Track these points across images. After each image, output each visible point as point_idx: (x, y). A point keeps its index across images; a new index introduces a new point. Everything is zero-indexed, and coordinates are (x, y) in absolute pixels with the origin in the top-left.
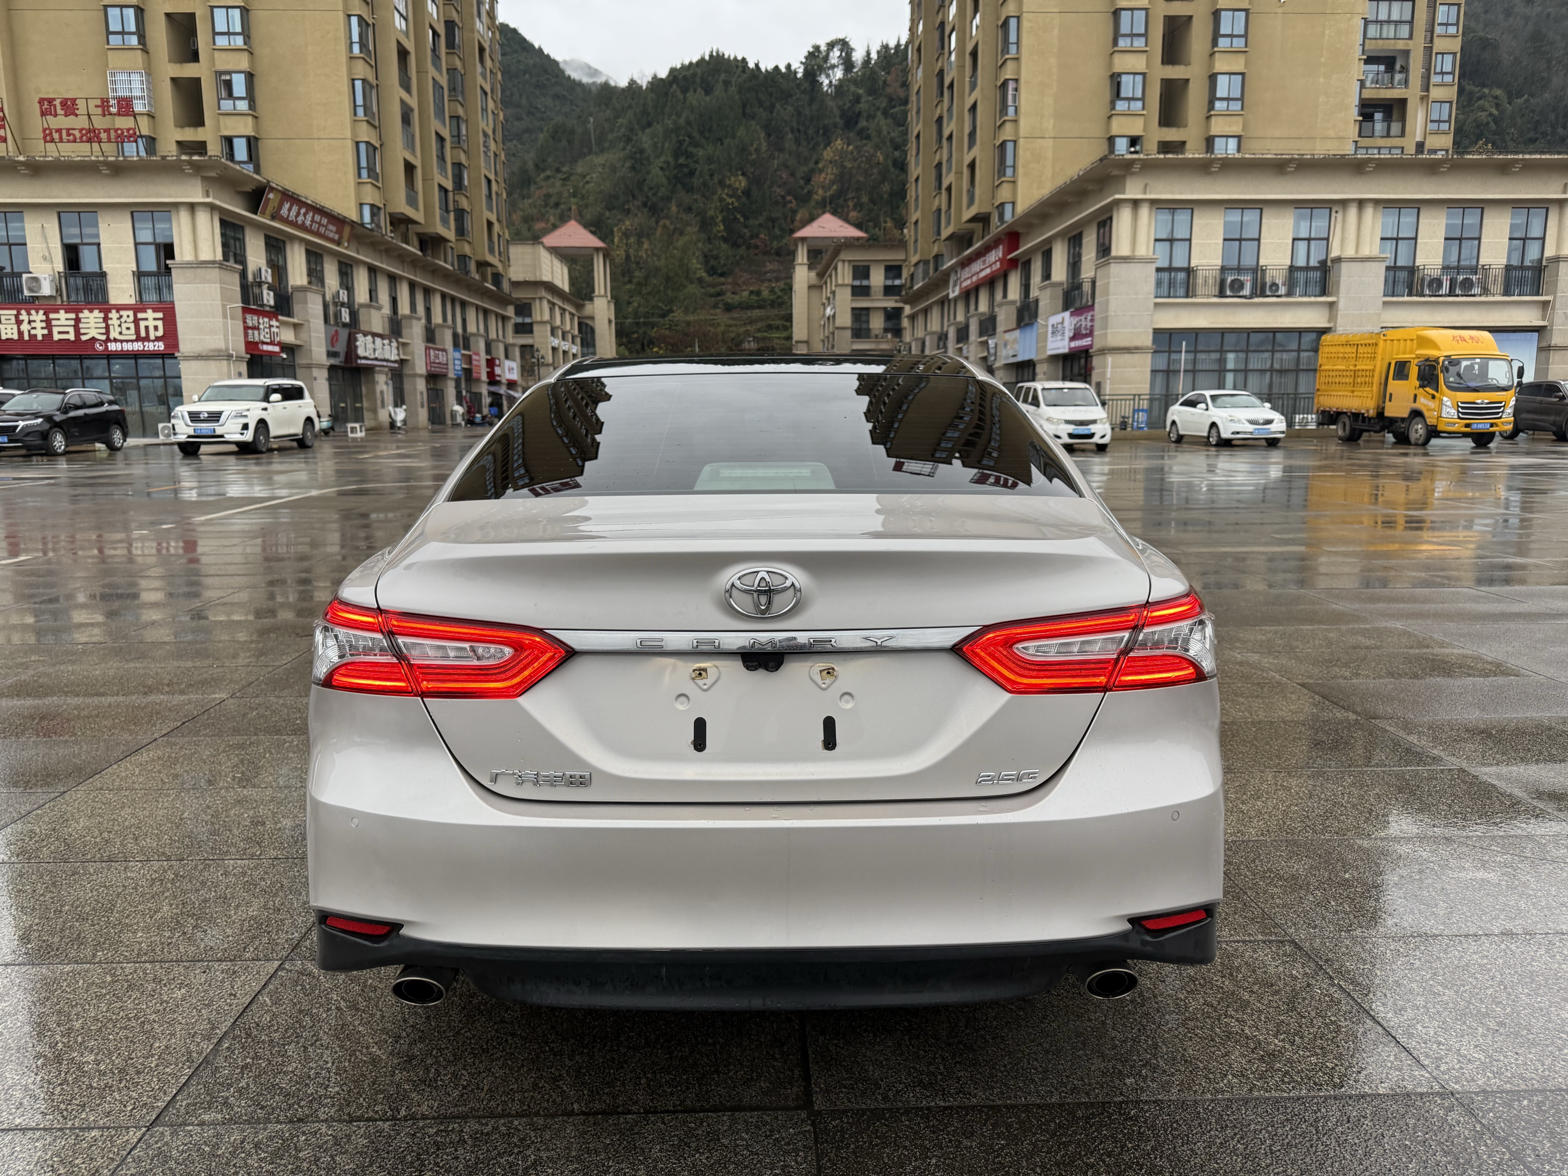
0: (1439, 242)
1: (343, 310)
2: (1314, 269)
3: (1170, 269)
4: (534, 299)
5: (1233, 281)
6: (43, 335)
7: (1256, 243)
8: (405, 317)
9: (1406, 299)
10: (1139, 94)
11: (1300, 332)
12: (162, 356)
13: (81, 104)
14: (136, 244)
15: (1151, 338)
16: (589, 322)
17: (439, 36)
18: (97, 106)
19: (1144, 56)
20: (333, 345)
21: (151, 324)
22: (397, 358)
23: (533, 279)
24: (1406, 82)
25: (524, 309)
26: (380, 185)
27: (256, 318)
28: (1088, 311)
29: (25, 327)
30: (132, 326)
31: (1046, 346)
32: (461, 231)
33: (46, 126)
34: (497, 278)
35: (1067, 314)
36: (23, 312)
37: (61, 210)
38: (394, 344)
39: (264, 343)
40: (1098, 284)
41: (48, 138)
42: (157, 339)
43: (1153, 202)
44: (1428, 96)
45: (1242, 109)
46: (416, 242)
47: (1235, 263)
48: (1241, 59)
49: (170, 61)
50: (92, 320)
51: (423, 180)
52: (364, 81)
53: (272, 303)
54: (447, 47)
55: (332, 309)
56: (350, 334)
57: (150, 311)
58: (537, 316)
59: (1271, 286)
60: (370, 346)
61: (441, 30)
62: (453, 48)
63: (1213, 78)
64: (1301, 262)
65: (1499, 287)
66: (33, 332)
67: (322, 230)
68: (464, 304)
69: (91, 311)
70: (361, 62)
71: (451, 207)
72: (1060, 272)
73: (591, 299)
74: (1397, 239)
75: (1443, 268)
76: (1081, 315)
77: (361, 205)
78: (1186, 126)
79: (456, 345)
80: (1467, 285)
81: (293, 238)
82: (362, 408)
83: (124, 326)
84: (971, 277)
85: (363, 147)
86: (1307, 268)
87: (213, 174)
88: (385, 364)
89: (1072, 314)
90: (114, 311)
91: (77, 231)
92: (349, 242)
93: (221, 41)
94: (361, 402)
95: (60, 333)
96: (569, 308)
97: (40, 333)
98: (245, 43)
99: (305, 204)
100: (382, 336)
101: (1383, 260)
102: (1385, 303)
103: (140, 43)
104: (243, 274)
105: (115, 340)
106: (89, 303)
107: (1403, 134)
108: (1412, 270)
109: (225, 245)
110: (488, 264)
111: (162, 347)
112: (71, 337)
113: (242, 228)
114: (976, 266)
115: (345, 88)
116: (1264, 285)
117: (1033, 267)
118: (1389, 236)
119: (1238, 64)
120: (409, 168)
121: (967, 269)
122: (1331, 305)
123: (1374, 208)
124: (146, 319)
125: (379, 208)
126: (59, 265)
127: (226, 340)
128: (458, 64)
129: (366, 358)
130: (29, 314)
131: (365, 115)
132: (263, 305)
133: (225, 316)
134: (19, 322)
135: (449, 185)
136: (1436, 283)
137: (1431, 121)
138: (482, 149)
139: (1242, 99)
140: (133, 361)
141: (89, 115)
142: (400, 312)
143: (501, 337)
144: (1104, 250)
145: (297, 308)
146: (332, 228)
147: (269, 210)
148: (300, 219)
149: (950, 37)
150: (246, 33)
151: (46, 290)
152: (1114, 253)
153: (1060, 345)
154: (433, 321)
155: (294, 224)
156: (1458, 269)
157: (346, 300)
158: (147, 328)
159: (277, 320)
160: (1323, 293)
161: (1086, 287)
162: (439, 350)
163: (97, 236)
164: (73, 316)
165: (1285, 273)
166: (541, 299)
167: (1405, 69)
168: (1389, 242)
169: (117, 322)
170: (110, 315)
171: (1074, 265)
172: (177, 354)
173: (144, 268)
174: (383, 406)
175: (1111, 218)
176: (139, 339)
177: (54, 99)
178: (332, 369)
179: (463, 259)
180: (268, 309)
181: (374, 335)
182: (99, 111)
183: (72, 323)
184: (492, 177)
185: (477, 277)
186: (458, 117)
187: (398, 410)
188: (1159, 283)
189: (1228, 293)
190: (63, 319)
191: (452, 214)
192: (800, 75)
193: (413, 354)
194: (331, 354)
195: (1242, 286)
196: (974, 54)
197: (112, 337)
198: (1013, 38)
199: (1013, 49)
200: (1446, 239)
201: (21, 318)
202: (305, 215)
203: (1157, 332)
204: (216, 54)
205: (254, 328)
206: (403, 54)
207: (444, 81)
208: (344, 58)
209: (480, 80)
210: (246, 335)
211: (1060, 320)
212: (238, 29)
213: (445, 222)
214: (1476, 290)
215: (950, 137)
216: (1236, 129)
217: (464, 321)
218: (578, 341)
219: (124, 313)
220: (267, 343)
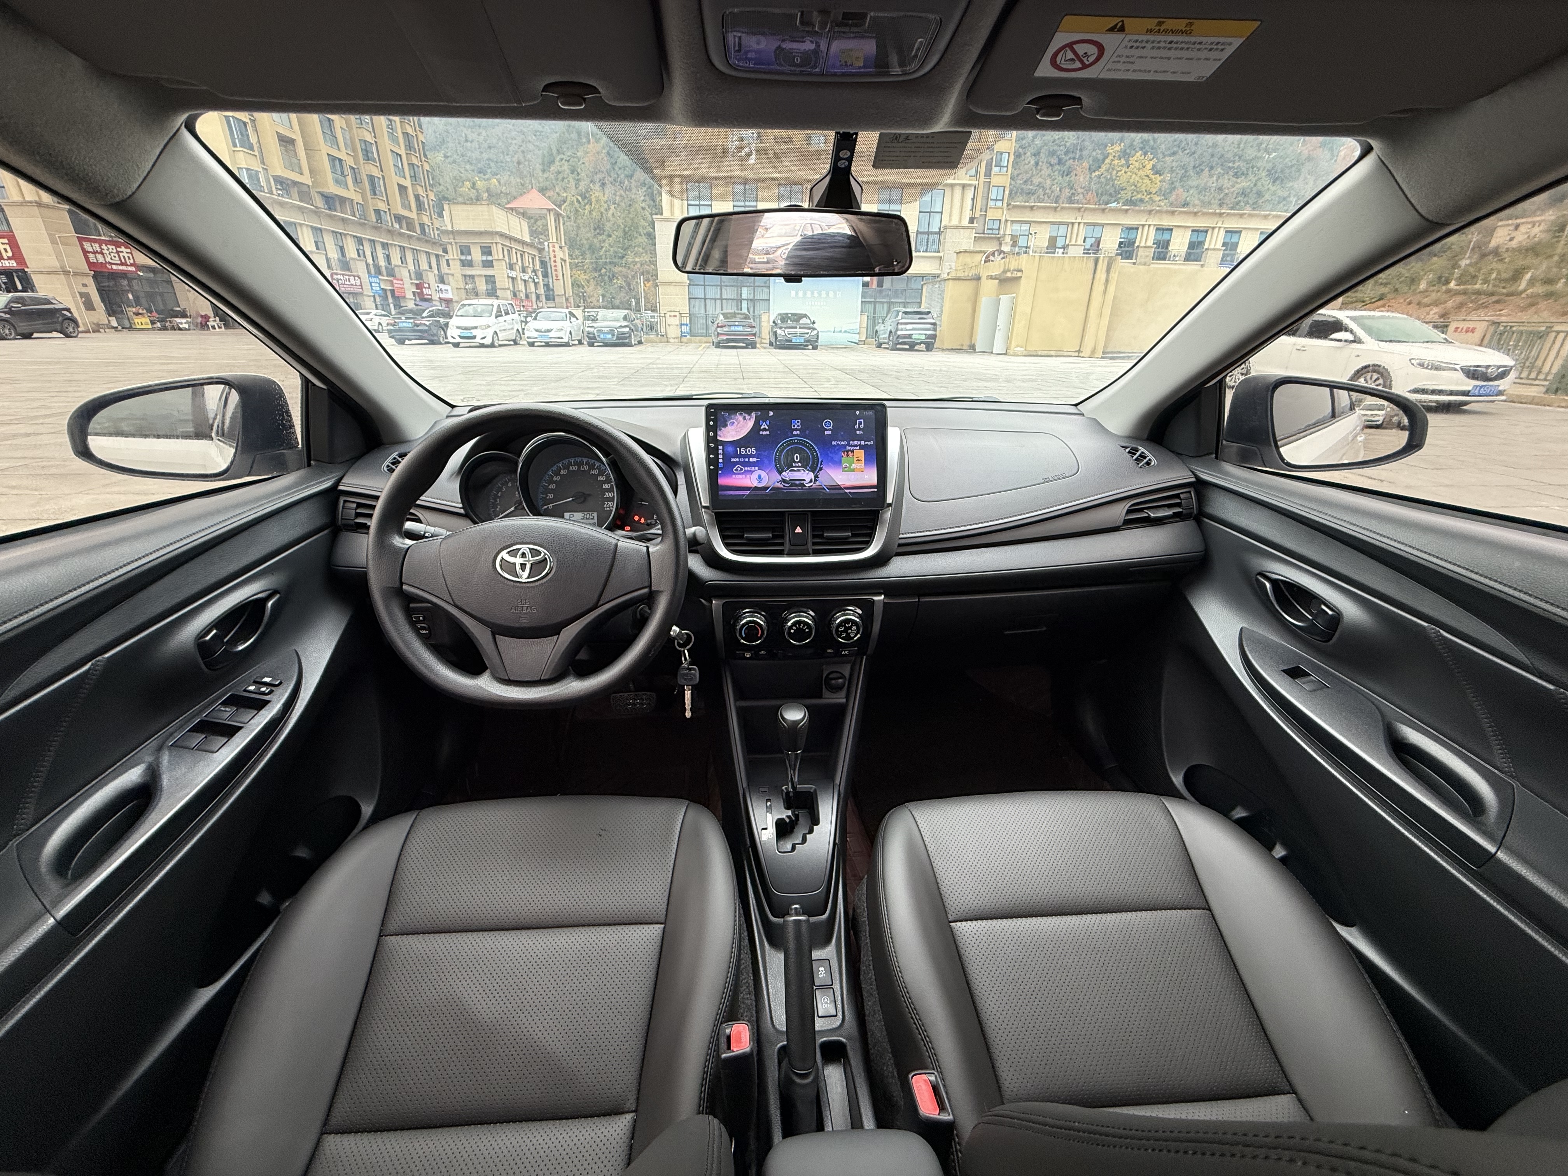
4: (492, 243)
12: (18, 271)
26: (255, 153)
27: (96, 245)
42: (9, 258)
46: (318, 198)
51: (307, 150)
58: (495, 256)
68: (386, 245)
77: (239, 168)
85: (232, 121)
96: (529, 251)
111: (17, 265)
120: (288, 140)
125: (257, 171)
127: (60, 260)
133: (55, 242)
135: (343, 155)
154: (348, 256)
159: (128, 248)
162: (349, 275)
166: (496, 243)
172: (29, 270)
205: (96, 252)
213: (341, 183)
217: (387, 257)
220: (117, 264)
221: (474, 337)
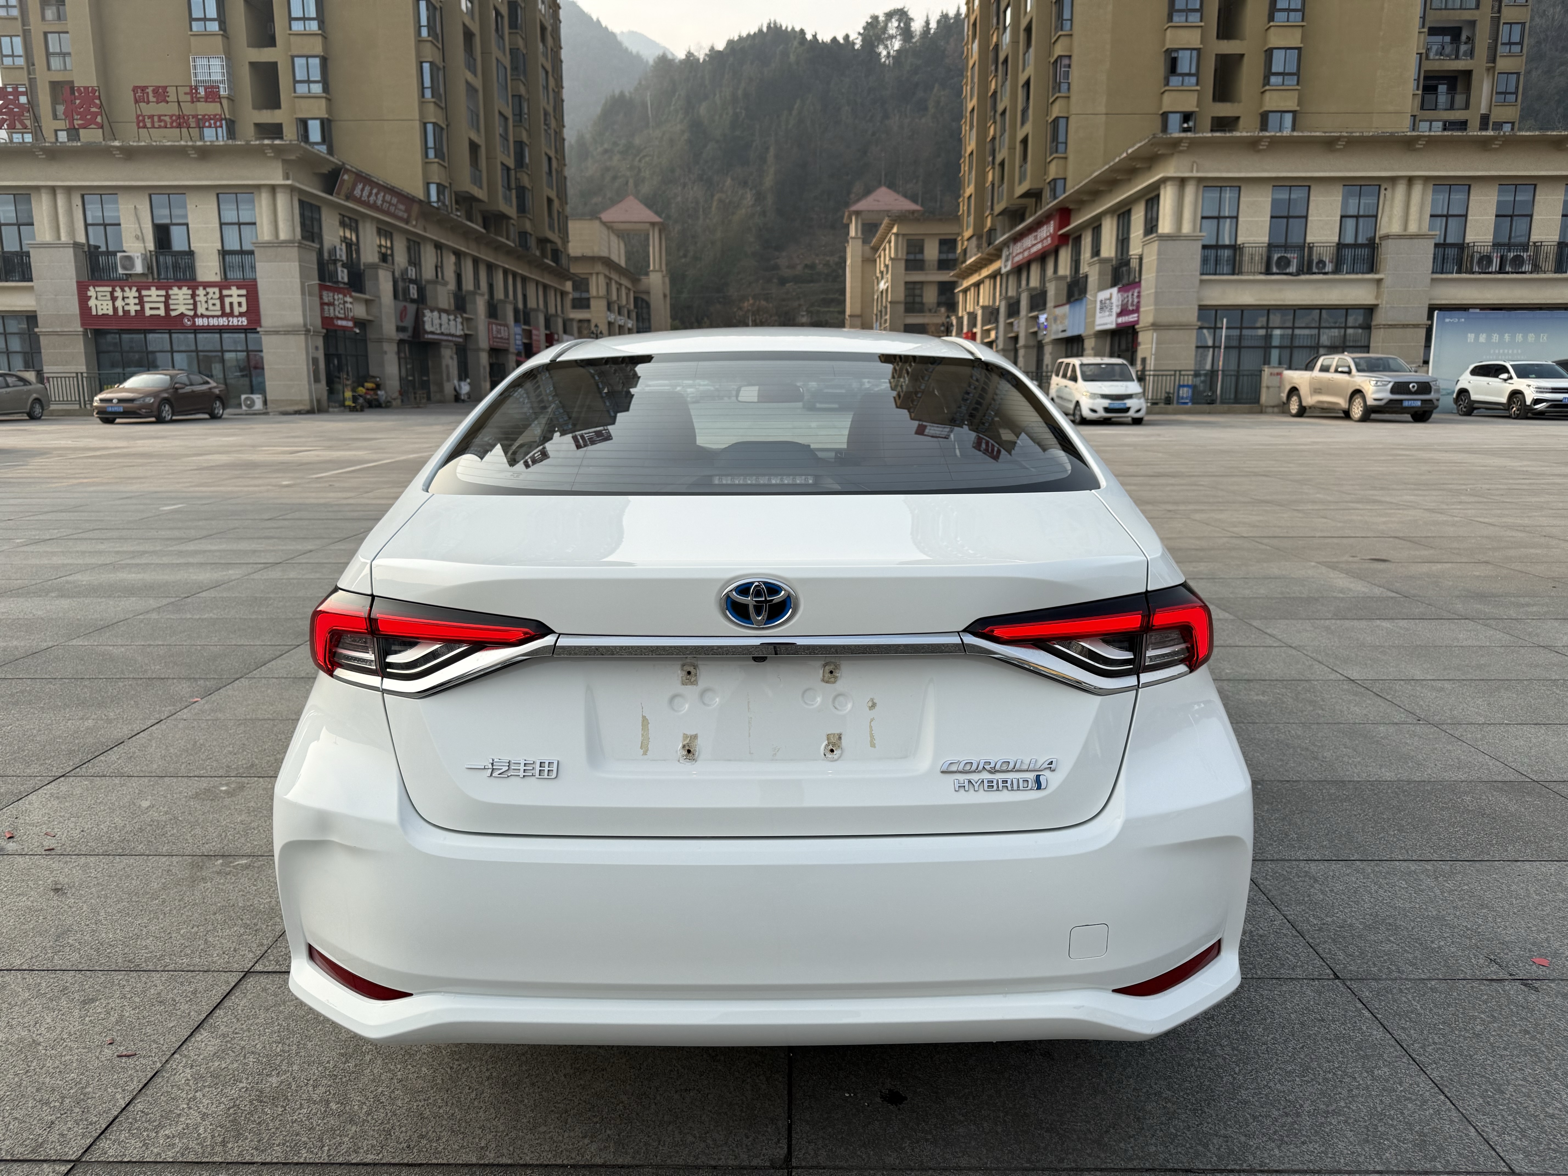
0: (1490, 218)
1: (411, 286)
2: (1362, 246)
3: (1217, 247)
4: (591, 274)
5: (1279, 259)
6: (136, 311)
7: (1304, 220)
8: (468, 292)
9: (1455, 276)
10: (1193, 71)
11: (1347, 309)
12: (245, 330)
13: (171, 91)
14: (221, 224)
15: (1196, 314)
16: (645, 297)
17: (502, 17)
18: (186, 94)
19: (1199, 31)
20: (402, 321)
21: (235, 300)
22: (462, 333)
23: (590, 254)
24: (1471, 54)
25: (581, 284)
26: (446, 164)
27: (331, 294)
28: (1135, 288)
29: (119, 303)
30: (218, 302)
31: (1094, 322)
32: (522, 208)
33: (139, 113)
34: (556, 255)
35: (1115, 290)
36: (118, 289)
37: (151, 192)
38: (459, 320)
39: (339, 318)
40: (1144, 261)
41: (141, 124)
42: (241, 315)
43: (1200, 180)
44: (1494, 68)
45: (1298, 84)
46: (480, 220)
47: (1282, 241)
48: (1298, 33)
49: (248, 46)
50: (181, 297)
51: (487, 158)
52: (431, 63)
53: (346, 280)
54: (510, 27)
55: (401, 284)
56: (418, 310)
57: (234, 288)
58: (593, 291)
59: (1318, 263)
60: (437, 321)
61: (504, 10)
62: (516, 28)
63: (1269, 53)
64: (1349, 239)
65: (1551, 264)
66: (127, 308)
67: (392, 209)
68: (524, 279)
69: (180, 288)
70: (429, 45)
71: (513, 185)
72: (1108, 249)
73: (647, 274)
74: (1447, 216)
75: (1494, 245)
76: (1127, 291)
77: (428, 184)
78: (1239, 102)
79: (517, 320)
80: (1518, 262)
81: (365, 216)
82: (428, 381)
83: (211, 302)
84: (1022, 252)
85: (430, 127)
86: (1355, 246)
87: (293, 157)
88: (450, 338)
89: (1119, 291)
90: (201, 288)
91: (167, 212)
92: (417, 220)
93: (297, 26)
94: (428, 375)
95: (151, 308)
96: (625, 282)
97: (133, 309)
98: (320, 28)
99: (377, 185)
100: (447, 312)
101: (1432, 237)
102: (1433, 280)
103: (220, 29)
104: (320, 252)
105: (202, 316)
106: (177, 280)
107: (1467, 107)
108: (1462, 247)
109: (303, 225)
110: (547, 241)
111: (245, 323)
112: (162, 312)
113: (319, 209)
114: (1028, 241)
115: (414, 71)
116: (1310, 262)
117: (1083, 243)
118: (1440, 213)
119: (1294, 39)
120: (474, 147)
121: (1019, 244)
122: (1379, 281)
123: (1424, 185)
124: (231, 296)
125: (445, 187)
126: (151, 246)
127: (304, 316)
128: (521, 43)
129: (432, 333)
130: (123, 291)
131: (433, 96)
132: (337, 282)
133: (303, 293)
134: (114, 299)
135: (511, 163)
136: (1486, 260)
137: (1497, 93)
138: (543, 127)
139: (1297, 74)
140: (218, 336)
141: (179, 102)
142: (464, 287)
143: (559, 312)
144: (1151, 227)
145: (368, 284)
146: (402, 207)
147: (344, 191)
148: (372, 199)
149: (1005, 12)
150: (321, 18)
151: (139, 268)
152: (1160, 231)
153: (1107, 321)
154: (496, 297)
155: (366, 204)
156: (1509, 246)
157: (414, 277)
158: (231, 304)
159: (351, 297)
160: (1372, 269)
161: (1134, 263)
162: (500, 325)
163: (185, 216)
164: (163, 293)
165: (1333, 250)
166: (597, 274)
167: (1470, 40)
168: (1439, 219)
169: (203, 299)
170: (197, 292)
171: (1123, 241)
172: (259, 329)
173: (227, 247)
174: (448, 380)
175: (1158, 196)
176: (224, 314)
177: (147, 87)
178: (401, 342)
179: (523, 235)
180: (342, 286)
181: (441, 311)
182: (188, 98)
183: (163, 299)
184: (552, 154)
185: (538, 253)
186: (520, 96)
187: (462, 384)
188: (1205, 261)
189: (1275, 270)
190: (154, 295)
191: (514, 191)
192: (857, 47)
193: (476, 329)
194: (400, 329)
195: (1288, 263)
196: (1028, 30)
197: (199, 313)
198: (1067, 15)
199: (1067, 25)
200: (1497, 216)
201: (116, 294)
202: (377, 195)
203: (1202, 308)
204: (292, 37)
205: (329, 304)
206: (468, 35)
207: (507, 61)
208: (412, 42)
209: (542, 60)
210: (322, 310)
211: (1108, 296)
212: (313, 13)
213: (508, 200)
214: (1527, 267)
215: (1004, 113)
216: (1292, 105)
217: (525, 297)
218: (634, 315)
219: (211, 290)
220: (341, 319)
221: (1127, 410)
